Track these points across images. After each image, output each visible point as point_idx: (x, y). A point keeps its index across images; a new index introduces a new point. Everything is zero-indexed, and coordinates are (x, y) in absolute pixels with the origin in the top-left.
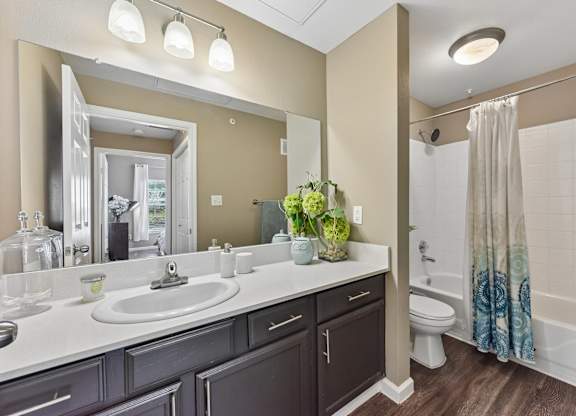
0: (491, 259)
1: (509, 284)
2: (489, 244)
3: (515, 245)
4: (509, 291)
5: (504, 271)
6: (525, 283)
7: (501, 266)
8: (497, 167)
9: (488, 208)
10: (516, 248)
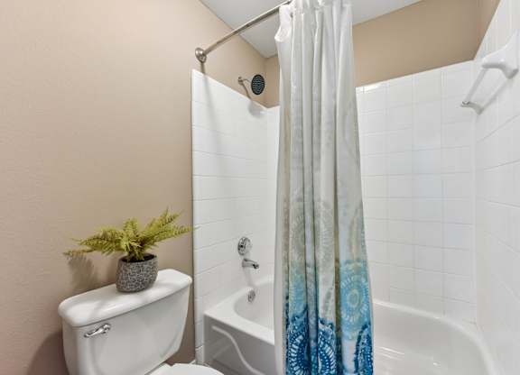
0: (312, 287)
1: (339, 342)
2: (310, 259)
3: (348, 262)
4: (339, 356)
5: (331, 318)
6: (365, 332)
7: (326, 308)
8: (320, 111)
9: (308, 189)
10: (351, 267)
